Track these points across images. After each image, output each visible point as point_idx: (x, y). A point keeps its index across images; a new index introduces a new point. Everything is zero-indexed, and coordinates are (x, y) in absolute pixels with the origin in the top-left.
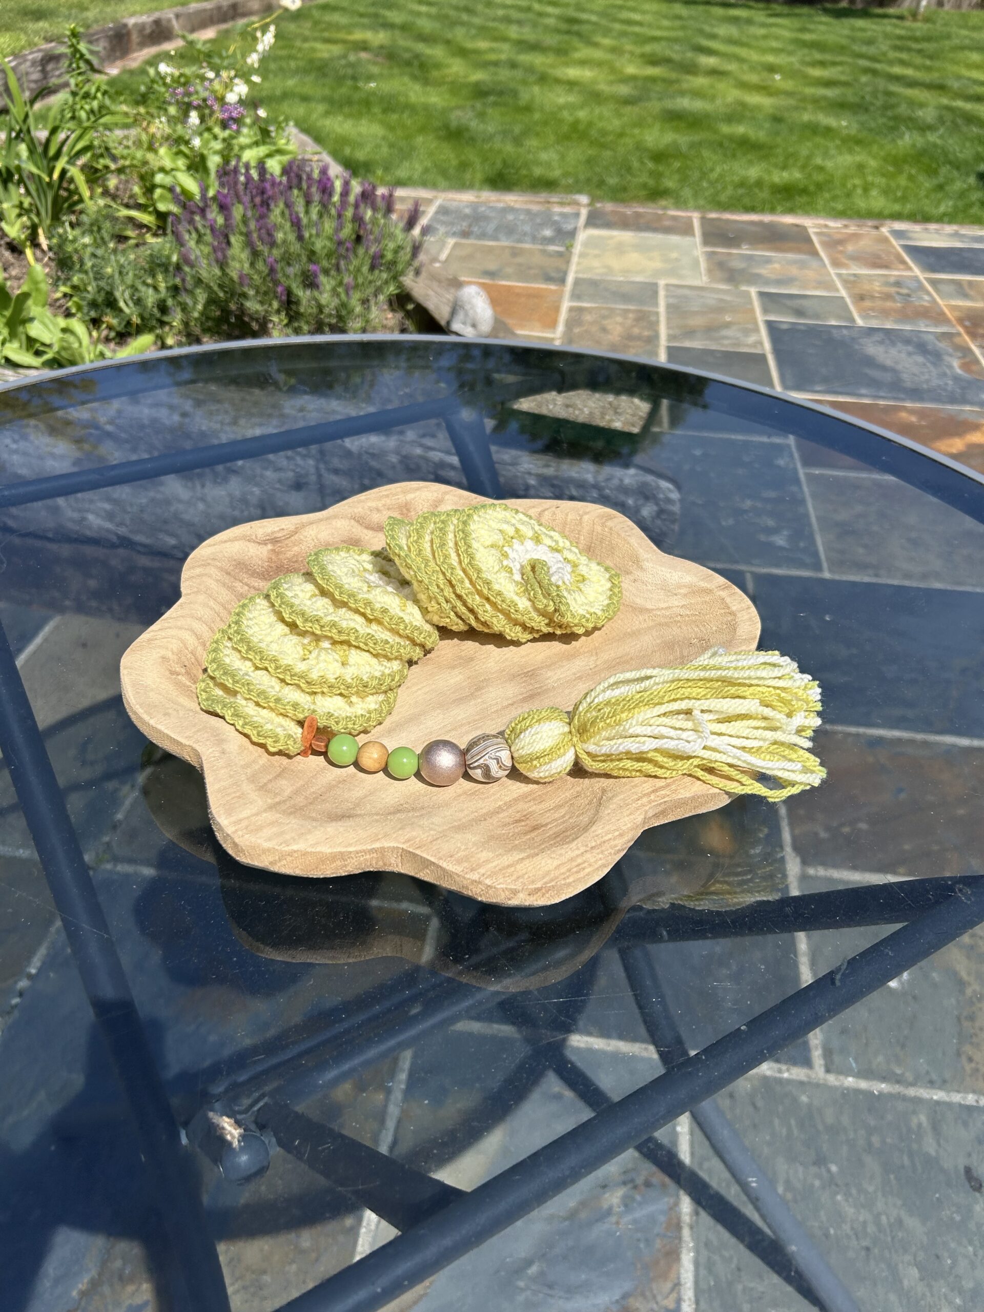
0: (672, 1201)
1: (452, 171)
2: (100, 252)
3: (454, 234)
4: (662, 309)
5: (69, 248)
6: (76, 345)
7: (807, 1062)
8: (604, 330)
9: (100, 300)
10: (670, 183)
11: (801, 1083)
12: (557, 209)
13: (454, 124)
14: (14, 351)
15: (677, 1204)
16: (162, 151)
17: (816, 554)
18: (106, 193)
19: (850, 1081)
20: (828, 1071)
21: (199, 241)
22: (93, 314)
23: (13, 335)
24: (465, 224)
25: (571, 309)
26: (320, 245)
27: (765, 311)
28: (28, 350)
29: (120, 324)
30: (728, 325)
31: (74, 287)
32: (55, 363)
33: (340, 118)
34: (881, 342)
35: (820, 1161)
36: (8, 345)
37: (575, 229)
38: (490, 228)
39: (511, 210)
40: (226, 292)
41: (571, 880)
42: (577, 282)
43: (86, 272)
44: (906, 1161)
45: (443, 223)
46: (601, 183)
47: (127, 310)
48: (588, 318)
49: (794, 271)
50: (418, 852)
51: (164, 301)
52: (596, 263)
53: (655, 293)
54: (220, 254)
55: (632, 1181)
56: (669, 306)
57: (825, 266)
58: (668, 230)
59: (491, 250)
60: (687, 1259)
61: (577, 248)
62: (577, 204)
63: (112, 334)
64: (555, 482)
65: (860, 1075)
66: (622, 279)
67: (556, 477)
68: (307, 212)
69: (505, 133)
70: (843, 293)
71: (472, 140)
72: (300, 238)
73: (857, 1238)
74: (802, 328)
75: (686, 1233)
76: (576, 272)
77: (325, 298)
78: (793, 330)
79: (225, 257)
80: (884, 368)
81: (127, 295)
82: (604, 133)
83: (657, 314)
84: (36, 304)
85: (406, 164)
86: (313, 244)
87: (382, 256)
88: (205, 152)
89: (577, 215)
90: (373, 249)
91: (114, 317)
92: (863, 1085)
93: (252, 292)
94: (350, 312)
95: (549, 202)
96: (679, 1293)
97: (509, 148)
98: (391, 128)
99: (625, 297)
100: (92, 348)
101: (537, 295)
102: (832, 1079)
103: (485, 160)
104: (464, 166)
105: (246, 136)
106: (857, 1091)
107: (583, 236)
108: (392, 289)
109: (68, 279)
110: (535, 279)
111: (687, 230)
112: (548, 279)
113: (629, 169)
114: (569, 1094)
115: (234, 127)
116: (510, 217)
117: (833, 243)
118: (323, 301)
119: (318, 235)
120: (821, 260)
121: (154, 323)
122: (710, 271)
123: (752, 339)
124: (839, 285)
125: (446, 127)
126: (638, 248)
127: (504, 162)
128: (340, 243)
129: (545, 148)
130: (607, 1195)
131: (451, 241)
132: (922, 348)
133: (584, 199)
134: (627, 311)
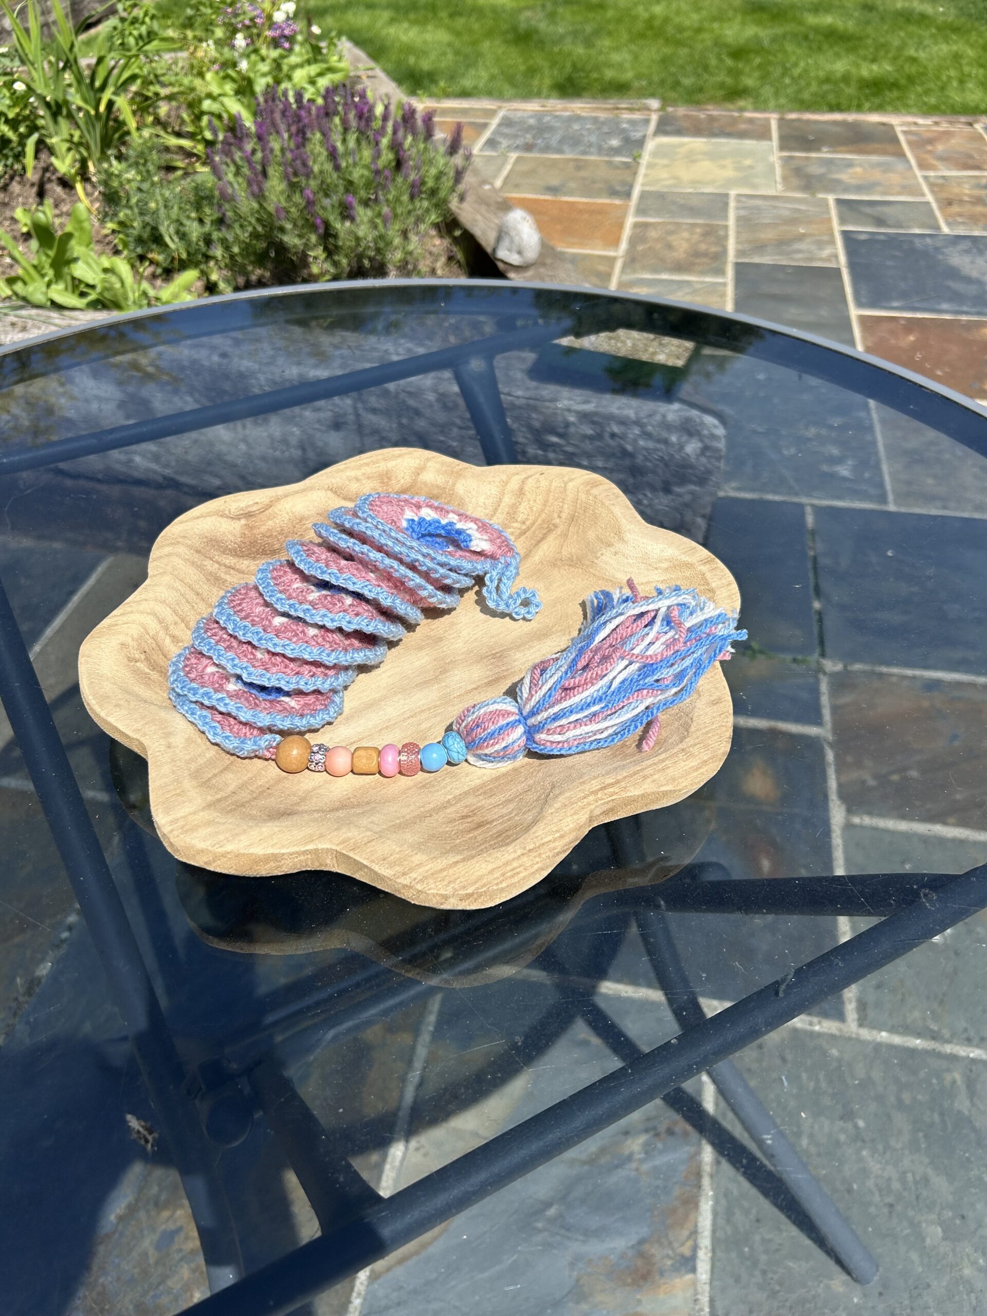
0: (692, 1150)
1: (519, 78)
2: (145, 186)
3: (517, 147)
4: (731, 222)
5: (115, 184)
6: (118, 286)
7: (840, 1016)
8: (669, 247)
9: (145, 235)
10: (749, 82)
11: (833, 1037)
12: (626, 116)
13: (523, 26)
14: (59, 293)
15: (698, 1153)
16: (209, 76)
17: (881, 485)
18: (157, 121)
19: (883, 1036)
20: (861, 1025)
21: (237, 173)
22: (139, 250)
23: (58, 276)
24: (529, 136)
25: (636, 225)
26: (358, 174)
27: (843, 221)
28: (73, 292)
29: (165, 260)
30: (801, 238)
31: (121, 223)
32: (99, 304)
33: (405, 25)
34: (967, 252)
35: (848, 1115)
36: (53, 287)
37: (644, 137)
38: (554, 140)
39: (578, 118)
40: (264, 226)
41: (504, 885)
42: (644, 195)
43: (131, 208)
44: (936, 1117)
45: (506, 136)
46: (676, 84)
47: (172, 246)
48: (653, 234)
49: (877, 175)
50: (351, 854)
51: (210, 234)
52: (664, 175)
53: (726, 204)
54: (255, 188)
55: (654, 1128)
56: (739, 219)
57: (910, 167)
58: (742, 135)
59: (554, 163)
60: (706, 1207)
61: (646, 158)
62: (648, 109)
63: (159, 271)
64: (595, 419)
65: (892, 1030)
66: (691, 190)
67: (596, 414)
68: (344, 141)
69: (575, 34)
70: (930, 198)
71: (541, 44)
72: (337, 168)
73: (881, 1195)
74: (883, 238)
75: (706, 1182)
76: (643, 185)
77: (363, 231)
78: (872, 240)
79: (261, 190)
80: (969, 280)
81: (172, 230)
82: (680, 29)
83: (726, 227)
84: (80, 244)
85: (472, 72)
86: (351, 173)
87: (423, 183)
88: (252, 75)
89: (647, 121)
90: (413, 176)
91: (159, 253)
92: (897, 1040)
93: (289, 226)
94: (389, 244)
95: (618, 109)
96: (695, 1241)
97: (580, 50)
98: (458, 34)
99: (692, 211)
100: (136, 287)
101: (601, 211)
102: (866, 1034)
103: (554, 64)
104: (532, 72)
105: (299, 53)
106: (891, 1047)
107: (651, 145)
108: (434, 217)
109: (115, 215)
110: (598, 194)
111: (763, 134)
112: (613, 193)
113: (706, 68)
114: (595, 1041)
115: (287, 45)
116: (576, 127)
117: (921, 143)
118: (361, 234)
119: (355, 164)
120: (908, 161)
121: (200, 257)
122: (785, 178)
123: (826, 252)
124: (925, 189)
125: (514, 29)
126: (712, 156)
127: (574, 65)
128: (377, 172)
129: (617, 49)
130: (629, 1142)
131: (513, 156)
133: (655, 104)
134: (694, 225)
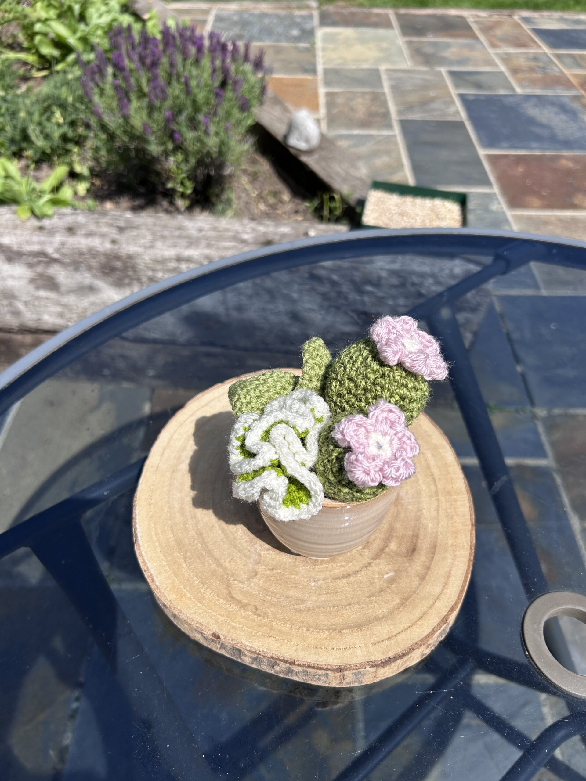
4: (387, 90)
8: (352, 110)
9: (17, 137)
12: (297, 13)
17: (533, 277)
25: (326, 94)
26: (200, 95)
27: (457, 86)
30: (433, 100)
34: (536, 106)
37: (313, 27)
38: (256, 32)
42: (326, 72)
48: (340, 100)
49: (466, 53)
52: (334, 56)
53: (379, 77)
54: (125, 110)
56: (391, 87)
57: (484, 47)
58: (376, 25)
61: (319, 44)
62: (309, 7)
64: (401, 274)
66: (354, 67)
70: (503, 68)
74: (482, 98)
76: (324, 63)
77: (214, 140)
78: (479, 100)
80: (542, 126)
83: (384, 94)
86: (196, 95)
89: (311, 17)
90: (239, 95)
91: (30, 150)
93: (152, 138)
94: (230, 148)
95: (290, 8)
99: (360, 82)
101: (300, 84)
107: (319, 34)
108: (250, 122)
111: (387, 25)
112: (306, 71)
117: (487, 29)
119: (198, 87)
120: (482, 43)
122: (412, 57)
123: (452, 110)
124: (498, 61)
126: (363, 41)
132: (563, 108)
133: (313, 4)
134: (364, 93)
